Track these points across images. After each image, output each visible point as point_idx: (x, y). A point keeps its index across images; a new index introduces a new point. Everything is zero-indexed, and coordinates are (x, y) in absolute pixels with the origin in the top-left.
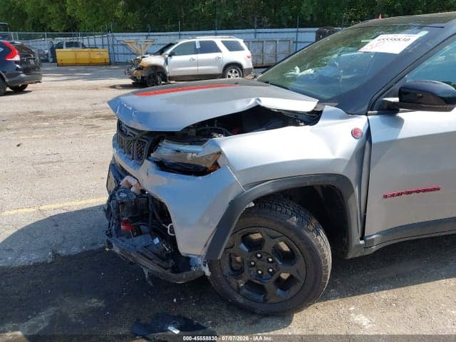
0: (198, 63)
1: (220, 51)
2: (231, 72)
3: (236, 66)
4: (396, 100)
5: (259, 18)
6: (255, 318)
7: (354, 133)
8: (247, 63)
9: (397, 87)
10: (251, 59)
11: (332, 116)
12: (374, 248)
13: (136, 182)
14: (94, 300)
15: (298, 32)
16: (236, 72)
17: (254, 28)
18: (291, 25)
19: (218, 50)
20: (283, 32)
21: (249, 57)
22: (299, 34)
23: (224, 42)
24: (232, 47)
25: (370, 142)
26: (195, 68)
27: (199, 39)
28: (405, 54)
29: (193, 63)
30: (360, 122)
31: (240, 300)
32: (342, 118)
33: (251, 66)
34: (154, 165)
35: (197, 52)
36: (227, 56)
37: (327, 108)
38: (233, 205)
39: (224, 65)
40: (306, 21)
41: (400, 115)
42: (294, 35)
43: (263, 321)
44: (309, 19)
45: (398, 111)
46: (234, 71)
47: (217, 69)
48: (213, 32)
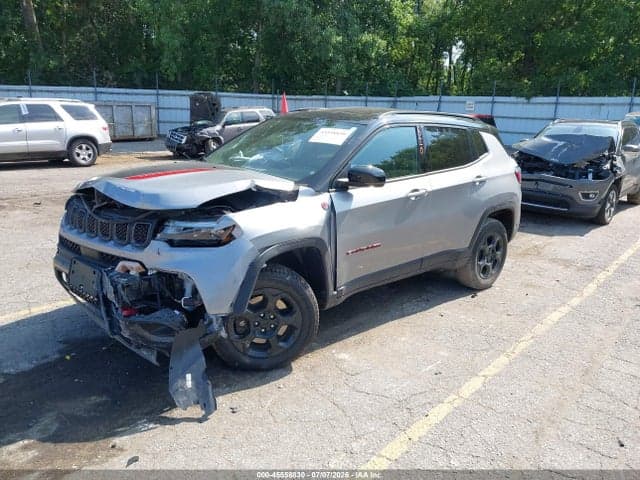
0: (27, 137)
1: (62, 120)
2: (81, 148)
3: (90, 140)
4: (346, 180)
5: (99, 72)
6: (261, 374)
7: (323, 206)
8: (103, 137)
9: (345, 171)
10: (107, 131)
11: (306, 194)
12: (343, 298)
13: (138, 265)
14: (93, 398)
15: (158, 94)
16: (88, 149)
17: (93, 86)
18: (148, 84)
19: (57, 118)
20: (137, 94)
21: (105, 129)
22: (160, 97)
23: (66, 108)
24: (79, 114)
25: (335, 212)
26: (24, 143)
27: (25, 102)
28: (346, 145)
29: (17, 135)
30: (325, 198)
31: (247, 360)
32: (313, 195)
33: (109, 141)
34: (165, 244)
35: (23, 119)
36: (74, 127)
37: (302, 188)
38: (252, 266)
39: (69, 138)
40: (169, 82)
41: (349, 191)
42: (153, 99)
43: (270, 374)
44: (172, 79)
45: (348, 189)
46: (84, 146)
47: (58, 145)
48: (26, 87)
